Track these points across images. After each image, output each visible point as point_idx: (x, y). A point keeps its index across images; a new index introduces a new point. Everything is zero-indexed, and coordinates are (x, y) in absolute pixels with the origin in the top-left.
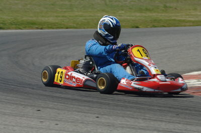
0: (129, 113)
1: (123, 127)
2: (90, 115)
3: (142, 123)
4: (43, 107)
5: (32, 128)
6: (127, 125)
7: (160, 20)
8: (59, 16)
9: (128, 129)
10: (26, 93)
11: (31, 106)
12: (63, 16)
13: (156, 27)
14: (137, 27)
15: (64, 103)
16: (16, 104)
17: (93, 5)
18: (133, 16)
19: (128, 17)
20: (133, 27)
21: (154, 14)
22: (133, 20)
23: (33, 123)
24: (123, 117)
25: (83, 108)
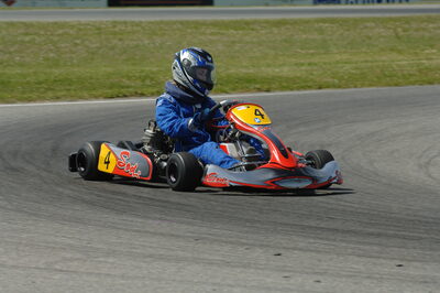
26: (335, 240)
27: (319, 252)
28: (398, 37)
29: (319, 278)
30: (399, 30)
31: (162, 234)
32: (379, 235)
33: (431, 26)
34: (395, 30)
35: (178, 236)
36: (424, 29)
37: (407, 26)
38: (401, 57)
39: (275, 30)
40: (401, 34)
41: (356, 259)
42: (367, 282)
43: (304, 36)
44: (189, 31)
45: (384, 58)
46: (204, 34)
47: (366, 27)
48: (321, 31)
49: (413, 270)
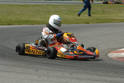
0: (88, 72)
1: (86, 80)
2: (66, 73)
3: (96, 77)
4: (39, 69)
5: (35, 80)
6: (88, 78)
7: (101, 19)
8: (42, 17)
9: (89, 81)
10: (28, 61)
11: (32, 68)
12: (45, 17)
13: (99, 23)
14: (88, 23)
15: (50, 67)
16: (23, 67)
17: (61, 10)
18: (85, 17)
19: (83, 18)
20: (86, 23)
21: (97, 16)
22: (85, 19)
23: (34, 78)
24: (85, 74)
25: (62, 69)
26: (52, 67)
27: (48, 70)
28: (69, 10)
29: (48, 77)
30: (69, 8)
31: (4, 64)
32: (65, 66)
33: (78, 7)
34: (68, 8)
35: (8, 65)
36: (76, 8)
37: (71, 7)
38: (70, 16)
39: (35, 8)
40: (70, 9)
41: (59, 72)
42: (62, 79)
43: (43, 9)
44: (10, 7)
45: (65, 16)
46: (14, 8)
47: (60, 7)
48: (48, 8)
49: (74, 75)
